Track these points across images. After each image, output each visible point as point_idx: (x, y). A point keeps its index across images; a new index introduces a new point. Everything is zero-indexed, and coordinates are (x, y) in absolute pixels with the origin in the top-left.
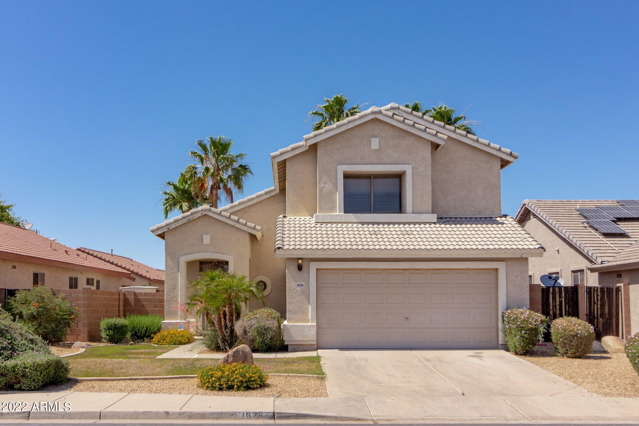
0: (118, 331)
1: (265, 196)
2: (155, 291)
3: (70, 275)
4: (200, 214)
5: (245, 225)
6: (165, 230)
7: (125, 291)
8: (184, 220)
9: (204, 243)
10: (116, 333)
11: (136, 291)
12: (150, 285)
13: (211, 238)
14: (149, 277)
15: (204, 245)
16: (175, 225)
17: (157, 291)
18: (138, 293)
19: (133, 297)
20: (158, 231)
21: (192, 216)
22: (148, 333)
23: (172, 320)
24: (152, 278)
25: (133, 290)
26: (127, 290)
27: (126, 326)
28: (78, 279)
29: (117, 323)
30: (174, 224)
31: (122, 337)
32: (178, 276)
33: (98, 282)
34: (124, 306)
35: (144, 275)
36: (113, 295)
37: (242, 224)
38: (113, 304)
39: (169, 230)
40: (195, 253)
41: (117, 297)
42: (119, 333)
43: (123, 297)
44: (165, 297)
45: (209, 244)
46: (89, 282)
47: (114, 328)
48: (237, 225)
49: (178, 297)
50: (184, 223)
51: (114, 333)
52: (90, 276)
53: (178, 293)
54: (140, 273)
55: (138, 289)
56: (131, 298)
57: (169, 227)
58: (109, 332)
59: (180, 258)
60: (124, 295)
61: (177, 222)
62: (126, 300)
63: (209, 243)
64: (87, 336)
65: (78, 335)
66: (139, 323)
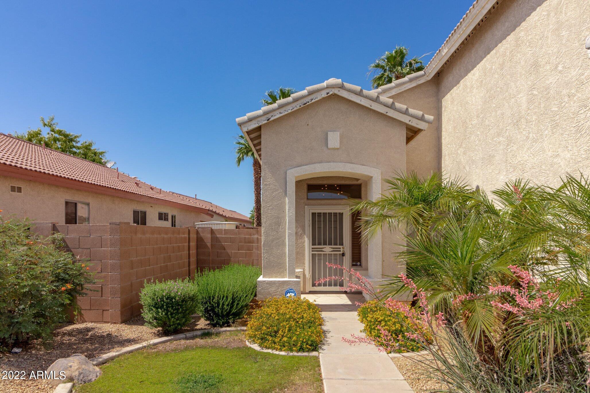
0: (175, 309)
1: (408, 84)
2: (233, 227)
3: (135, 208)
4: (324, 94)
5: (406, 113)
6: (263, 121)
7: (198, 228)
8: (295, 104)
9: (330, 146)
10: (172, 314)
11: (214, 227)
12: (226, 221)
13: (342, 137)
14: (225, 215)
15: (330, 149)
16: (280, 113)
17: (237, 227)
18: (216, 230)
19: (209, 236)
20: (249, 123)
21: (309, 98)
22: (237, 307)
23: (276, 277)
24: (227, 216)
25: (211, 226)
26: (200, 226)
27: (192, 299)
28: (147, 214)
29: (173, 295)
30: (278, 112)
31: (184, 320)
32: (285, 202)
33: (173, 217)
34: (198, 247)
35: (221, 213)
36: (179, 234)
37: (400, 111)
38: (179, 247)
39: (270, 123)
40: (315, 163)
41: (187, 236)
42: (178, 313)
43: (195, 236)
44: (263, 238)
45: (339, 147)
46: (162, 217)
47: (167, 304)
48: (391, 113)
49: (286, 238)
50: (295, 109)
51: (166, 314)
52: (164, 210)
53: (285, 231)
54: (217, 212)
55: (216, 225)
56: (207, 237)
57: (269, 116)
58: (157, 313)
59: (289, 172)
60: (197, 233)
61: (284, 108)
62: (200, 241)
63: (337, 145)
64: (119, 312)
65: (103, 310)
66: (218, 290)
